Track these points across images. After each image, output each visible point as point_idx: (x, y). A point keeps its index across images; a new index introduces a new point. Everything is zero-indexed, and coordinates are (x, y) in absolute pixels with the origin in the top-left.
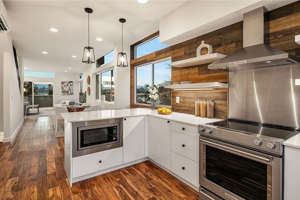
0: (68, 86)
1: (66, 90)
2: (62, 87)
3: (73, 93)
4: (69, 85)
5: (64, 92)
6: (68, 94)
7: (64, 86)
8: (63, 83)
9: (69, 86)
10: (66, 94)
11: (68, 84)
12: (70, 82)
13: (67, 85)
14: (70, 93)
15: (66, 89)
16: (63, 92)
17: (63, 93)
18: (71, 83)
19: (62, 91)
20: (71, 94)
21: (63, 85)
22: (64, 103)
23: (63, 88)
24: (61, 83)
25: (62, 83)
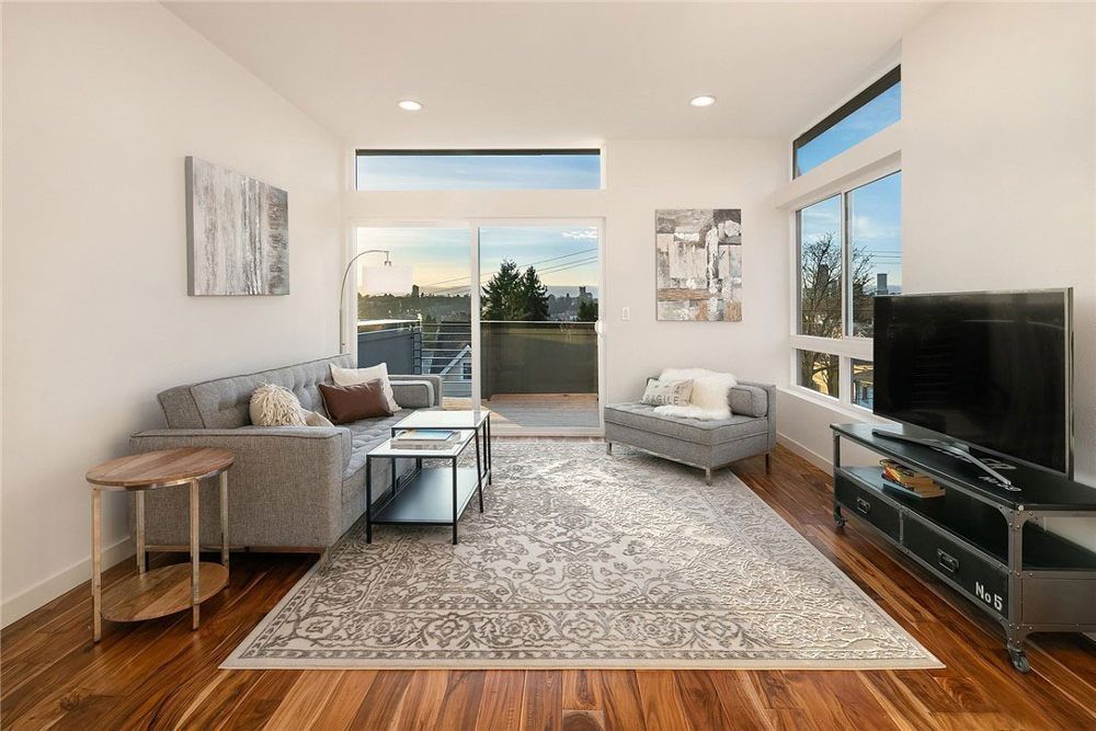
0: (703, 252)
1: (691, 284)
2: (658, 251)
3: (737, 307)
4: (712, 238)
5: (671, 294)
6: (702, 317)
7: (673, 248)
8: (666, 223)
9: (713, 248)
10: (687, 311)
11: (703, 233)
12: (722, 215)
13: (696, 237)
14: (713, 306)
15: (690, 271)
16: (663, 295)
17: (663, 306)
18: (729, 227)
19: (661, 285)
20: (721, 317)
21: (666, 240)
22: (685, 394)
23: (663, 266)
24: (651, 226)
25: (660, 220)
